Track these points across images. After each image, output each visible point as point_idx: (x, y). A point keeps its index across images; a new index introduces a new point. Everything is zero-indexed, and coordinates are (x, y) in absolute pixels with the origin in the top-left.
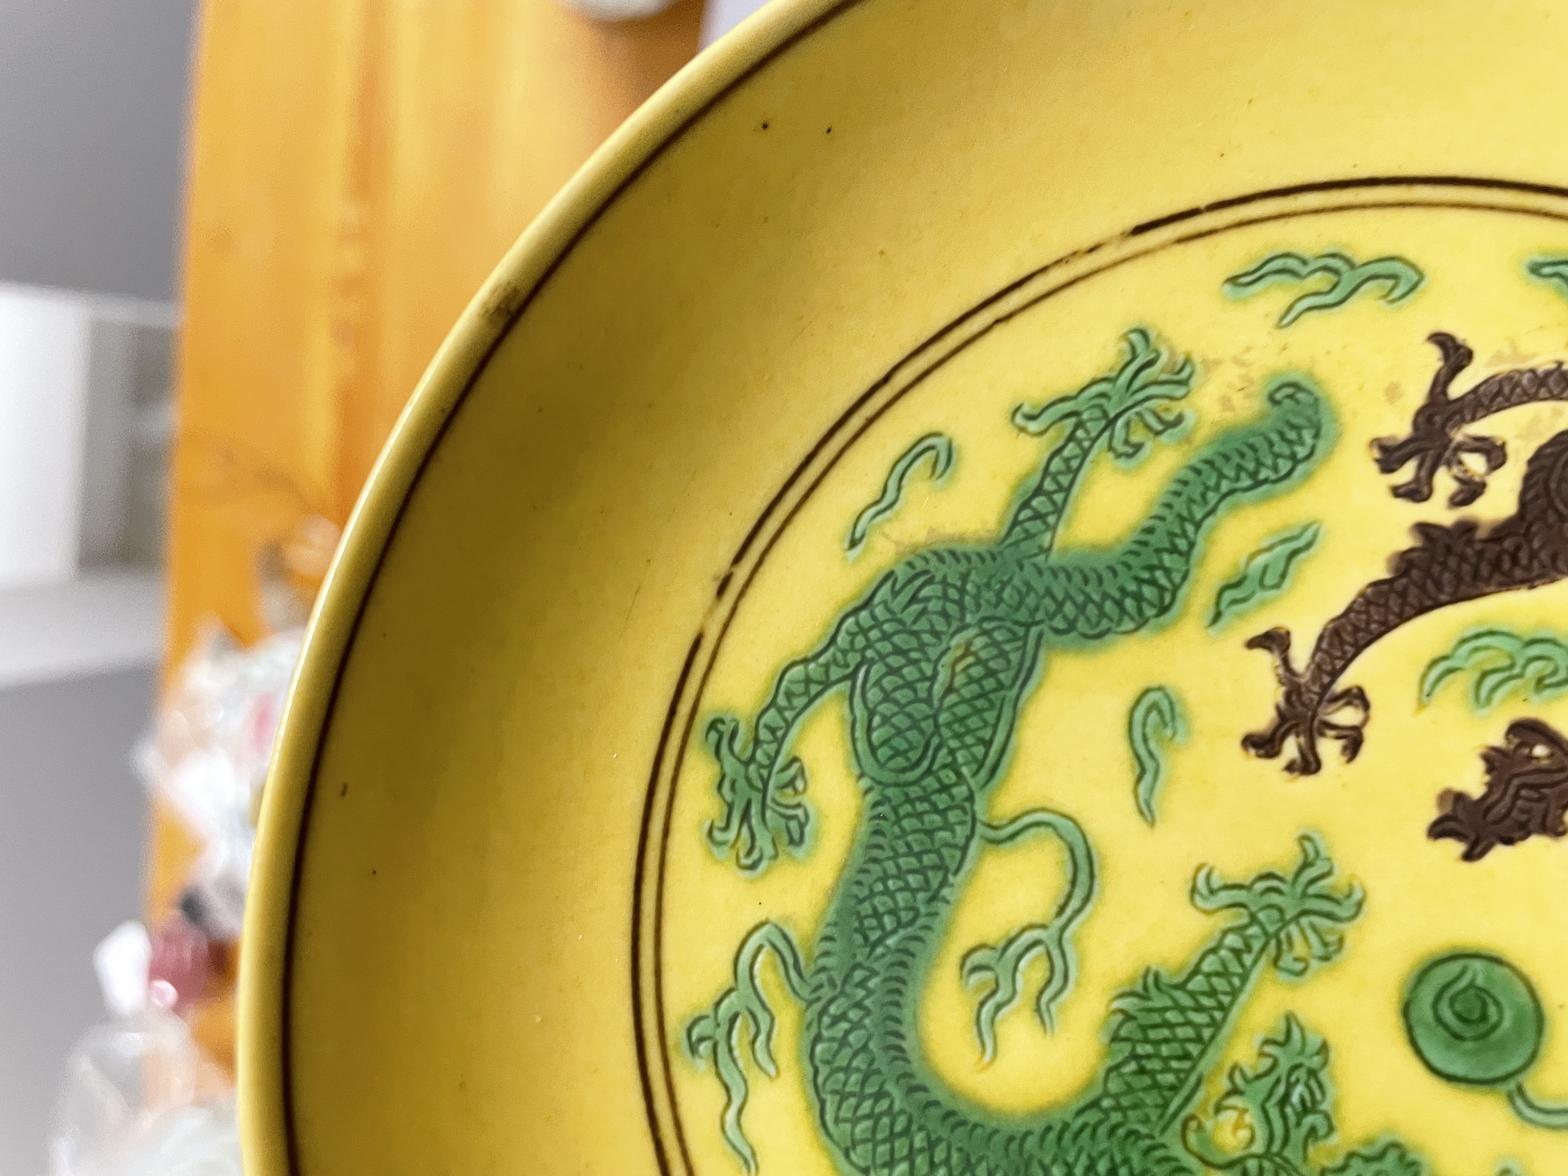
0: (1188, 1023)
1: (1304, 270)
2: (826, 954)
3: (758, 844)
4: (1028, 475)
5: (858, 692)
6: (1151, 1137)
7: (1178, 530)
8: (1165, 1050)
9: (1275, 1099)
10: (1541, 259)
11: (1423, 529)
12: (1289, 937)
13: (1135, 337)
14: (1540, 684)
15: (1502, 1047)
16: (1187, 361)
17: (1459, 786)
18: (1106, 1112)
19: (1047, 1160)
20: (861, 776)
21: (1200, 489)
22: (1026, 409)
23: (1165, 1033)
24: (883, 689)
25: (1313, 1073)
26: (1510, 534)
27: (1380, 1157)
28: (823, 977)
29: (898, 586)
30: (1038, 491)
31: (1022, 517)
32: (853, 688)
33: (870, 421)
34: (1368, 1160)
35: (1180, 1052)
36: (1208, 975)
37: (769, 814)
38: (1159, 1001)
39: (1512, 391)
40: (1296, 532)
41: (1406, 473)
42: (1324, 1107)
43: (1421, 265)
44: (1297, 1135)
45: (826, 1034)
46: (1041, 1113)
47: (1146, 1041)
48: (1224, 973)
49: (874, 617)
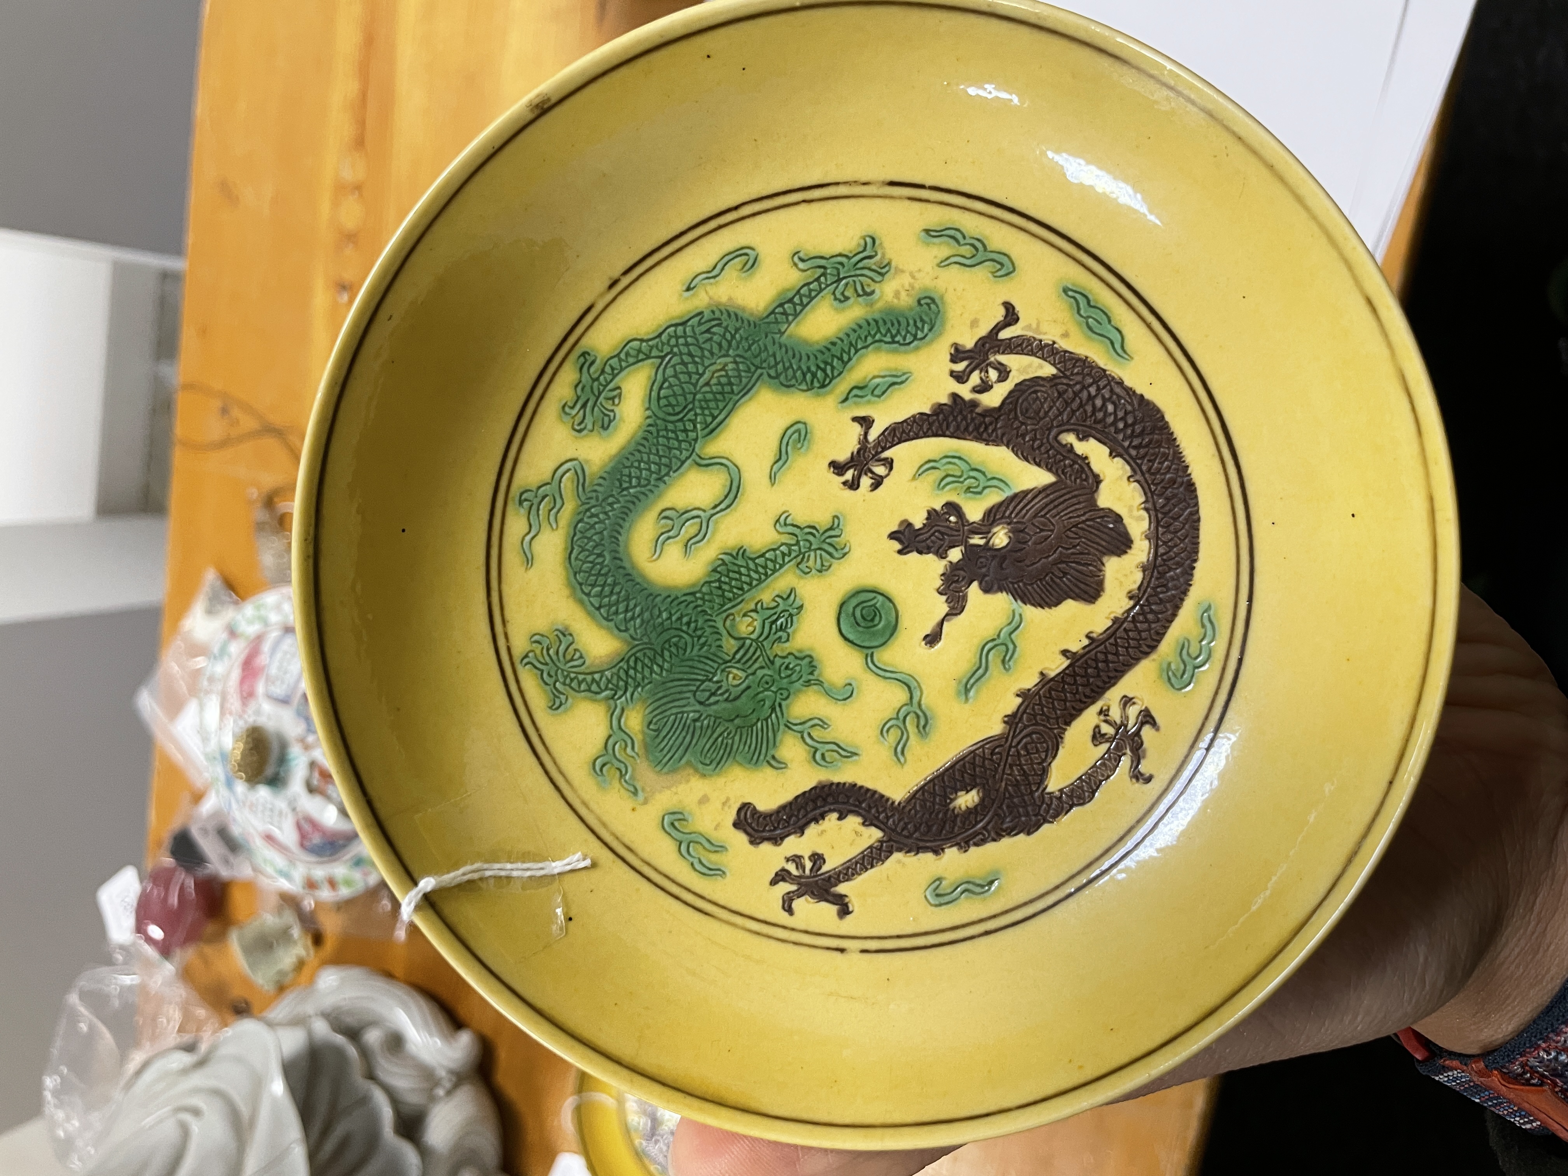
0: (749, 576)
1: (962, 241)
2: (600, 485)
3: (586, 421)
4: (788, 290)
5: (662, 367)
6: (711, 616)
7: (847, 350)
8: (733, 583)
9: (770, 620)
10: (1070, 287)
11: (955, 396)
12: (809, 556)
13: (869, 240)
14: (968, 489)
15: (874, 634)
16: (889, 264)
17: (911, 520)
18: (697, 599)
19: (662, 609)
20: (648, 409)
21: (866, 333)
22: (801, 255)
23: (737, 576)
24: (675, 370)
25: (791, 615)
26: (990, 416)
27: (802, 659)
28: (594, 494)
29: (703, 321)
30: (791, 301)
31: (777, 311)
32: (661, 364)
33: (720, 227)
34: (796, 658)
35: (740, 586)
36: (767, 559)
37: (596, 409)
38: (740, 562)
39: (1027, 347)
40: (899, 374)
41: (961, 366)
42: (789, 630)
43: (1016, 263)
44: (772, 638)
45: (586, 520)
46: (668, 588)
47: (728, 576)
48: (774, 561)
49: (685, 332)
